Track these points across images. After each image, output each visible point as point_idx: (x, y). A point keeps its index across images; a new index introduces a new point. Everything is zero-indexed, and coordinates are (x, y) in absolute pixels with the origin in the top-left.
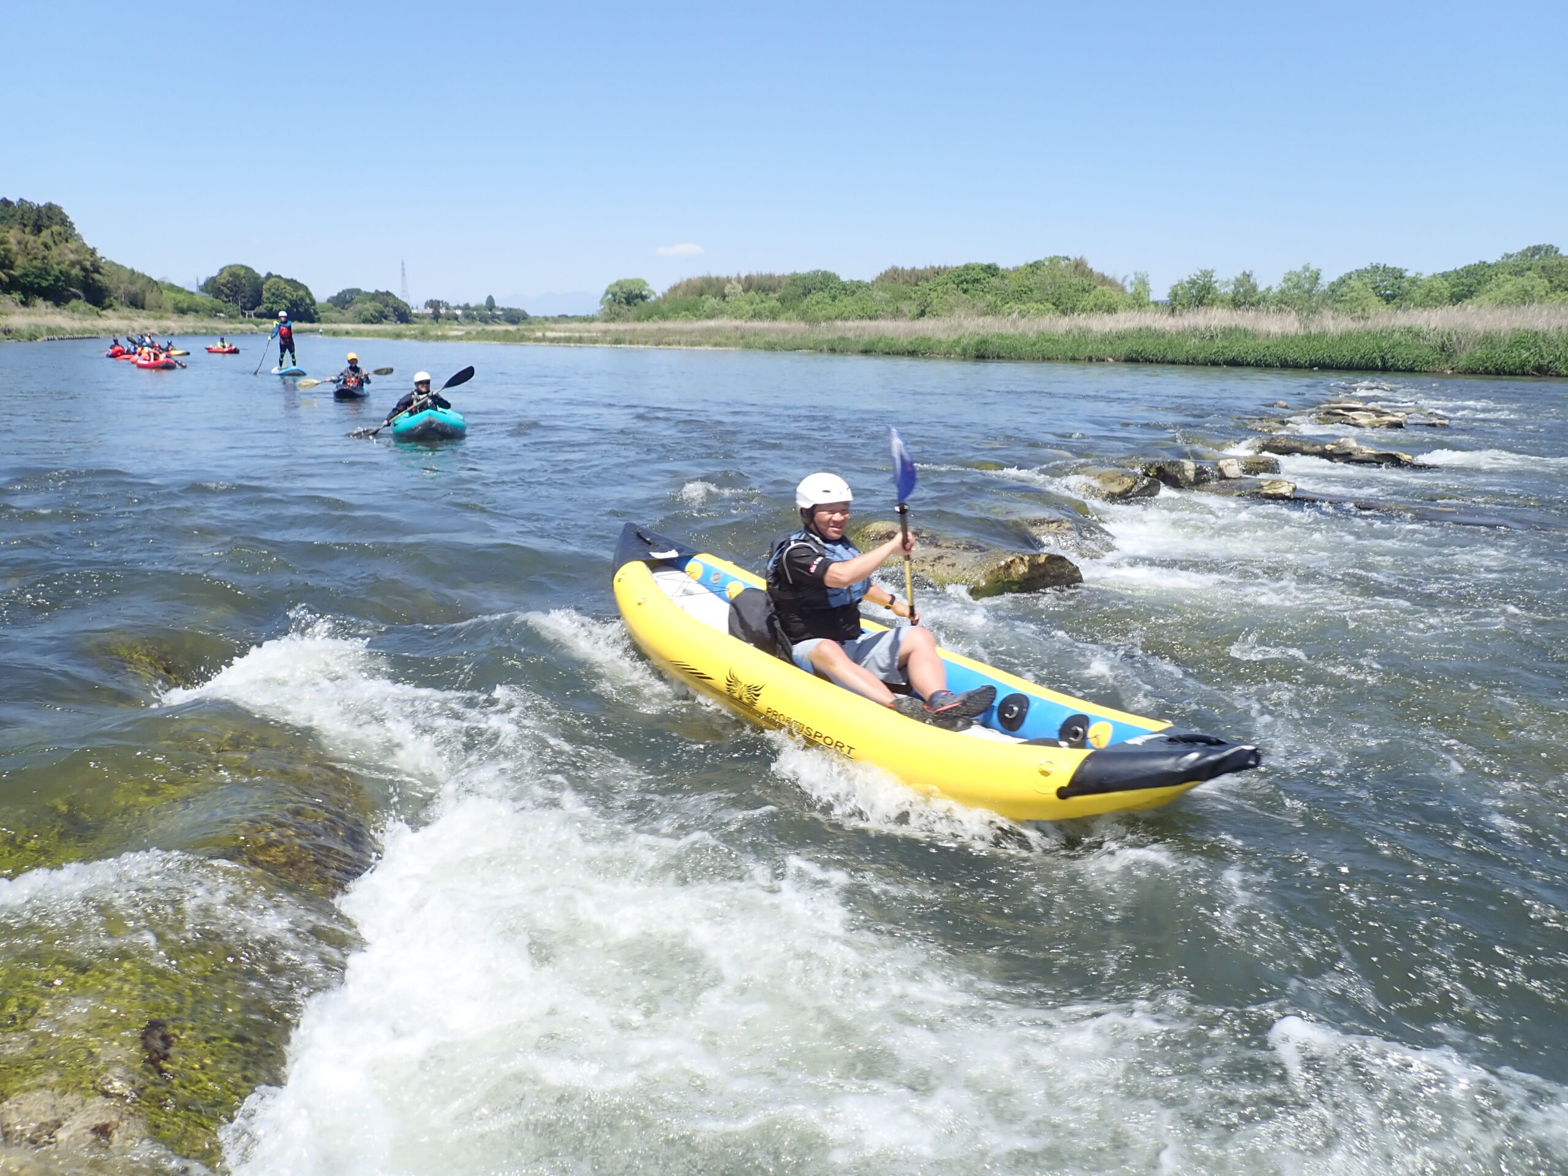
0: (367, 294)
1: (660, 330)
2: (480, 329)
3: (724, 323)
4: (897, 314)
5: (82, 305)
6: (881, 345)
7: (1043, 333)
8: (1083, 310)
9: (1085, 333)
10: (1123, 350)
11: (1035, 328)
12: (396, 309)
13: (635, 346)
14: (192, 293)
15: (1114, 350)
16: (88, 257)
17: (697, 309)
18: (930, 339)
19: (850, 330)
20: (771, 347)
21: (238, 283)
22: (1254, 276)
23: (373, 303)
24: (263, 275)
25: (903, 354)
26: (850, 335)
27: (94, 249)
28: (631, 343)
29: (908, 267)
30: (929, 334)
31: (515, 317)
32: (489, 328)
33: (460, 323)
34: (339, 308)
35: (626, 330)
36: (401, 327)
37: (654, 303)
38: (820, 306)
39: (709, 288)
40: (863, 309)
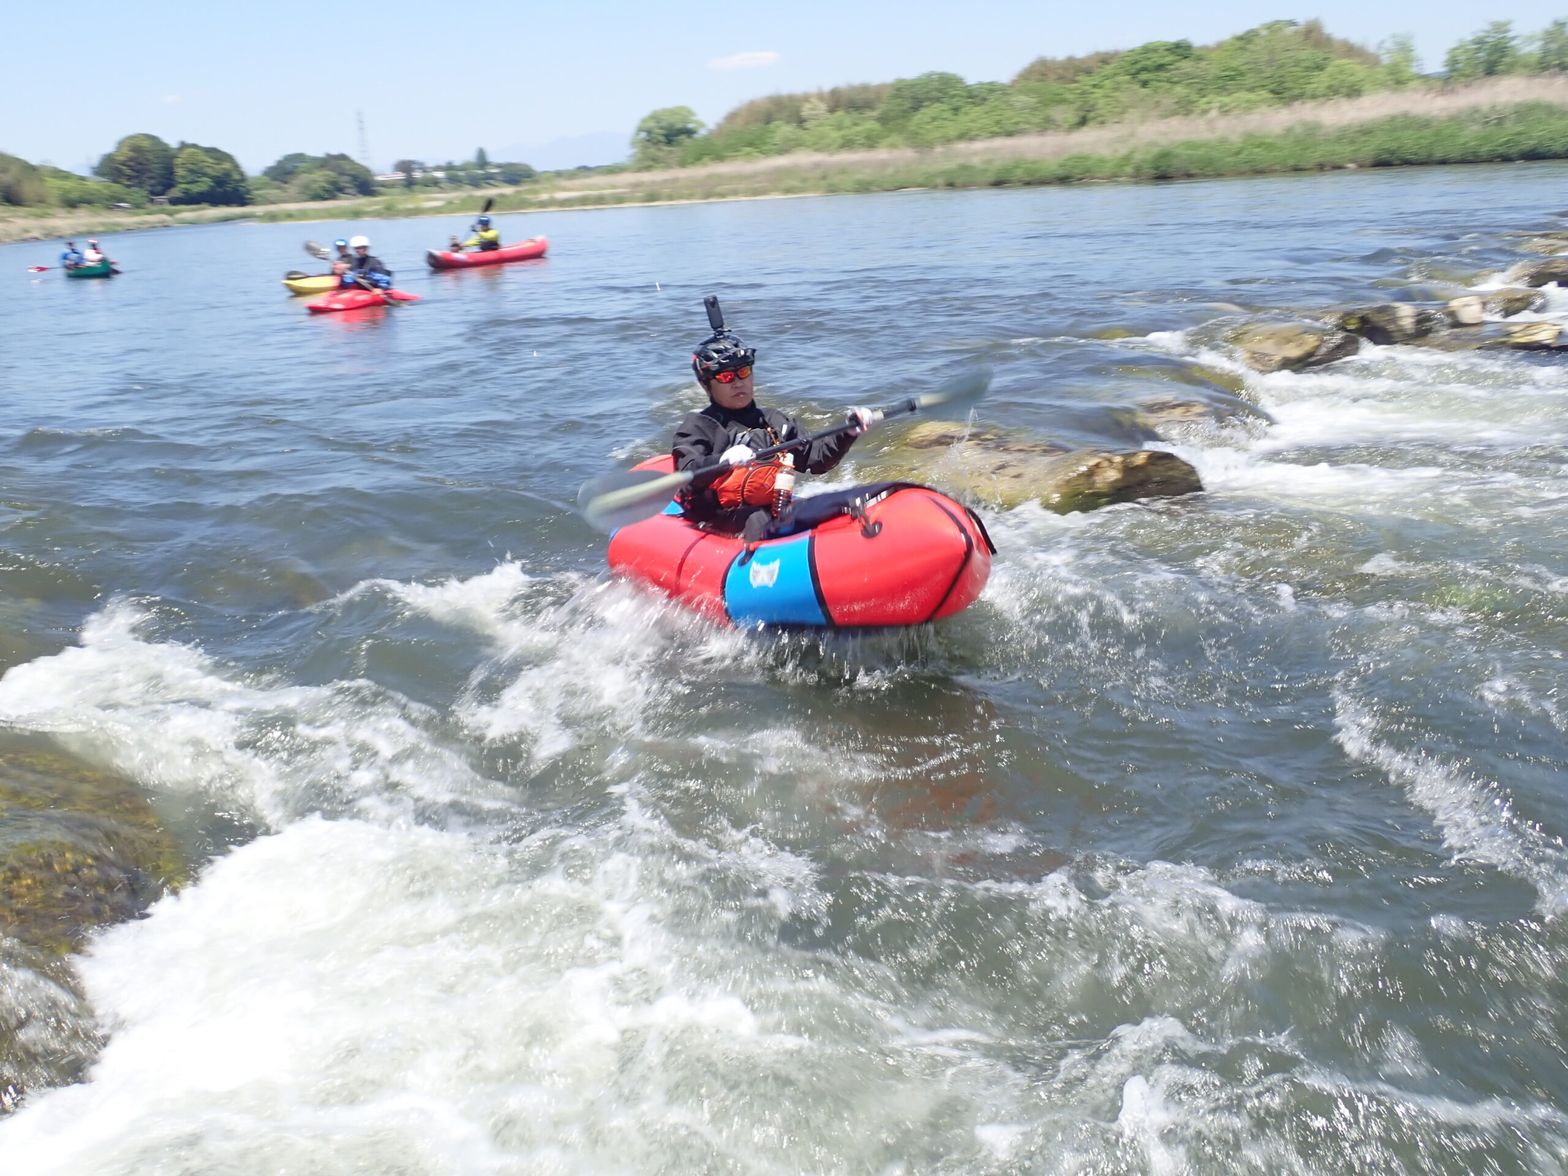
0: (315, 159)
1: (710, 176)
2: (465, 195)
3: (803, 158)
7: (1251, 136)
10: (1370, 148)
11: (1241, 129)
12: (355, 178)
13: (676, 203)
14: (82, 178)
17: (764, 143)
18: (1086, 158)
19: (976, 153)
20: (864, 188)
21: (142, 160)
23: (324, 172)
24: (174, 145)
25: (1051, 182)
26: (976, 161)
28: (670, 198)
29: (1061, 56)
30: (1086, 151)
31: (515, 175)
32: (481, 193)
33: (443, 190)
34: (277, 183)
35: (665, 181)
36: (361, 202)
37: (706, 139)
38: (937, 123)
39: (779, 111)
40: (998, 122)
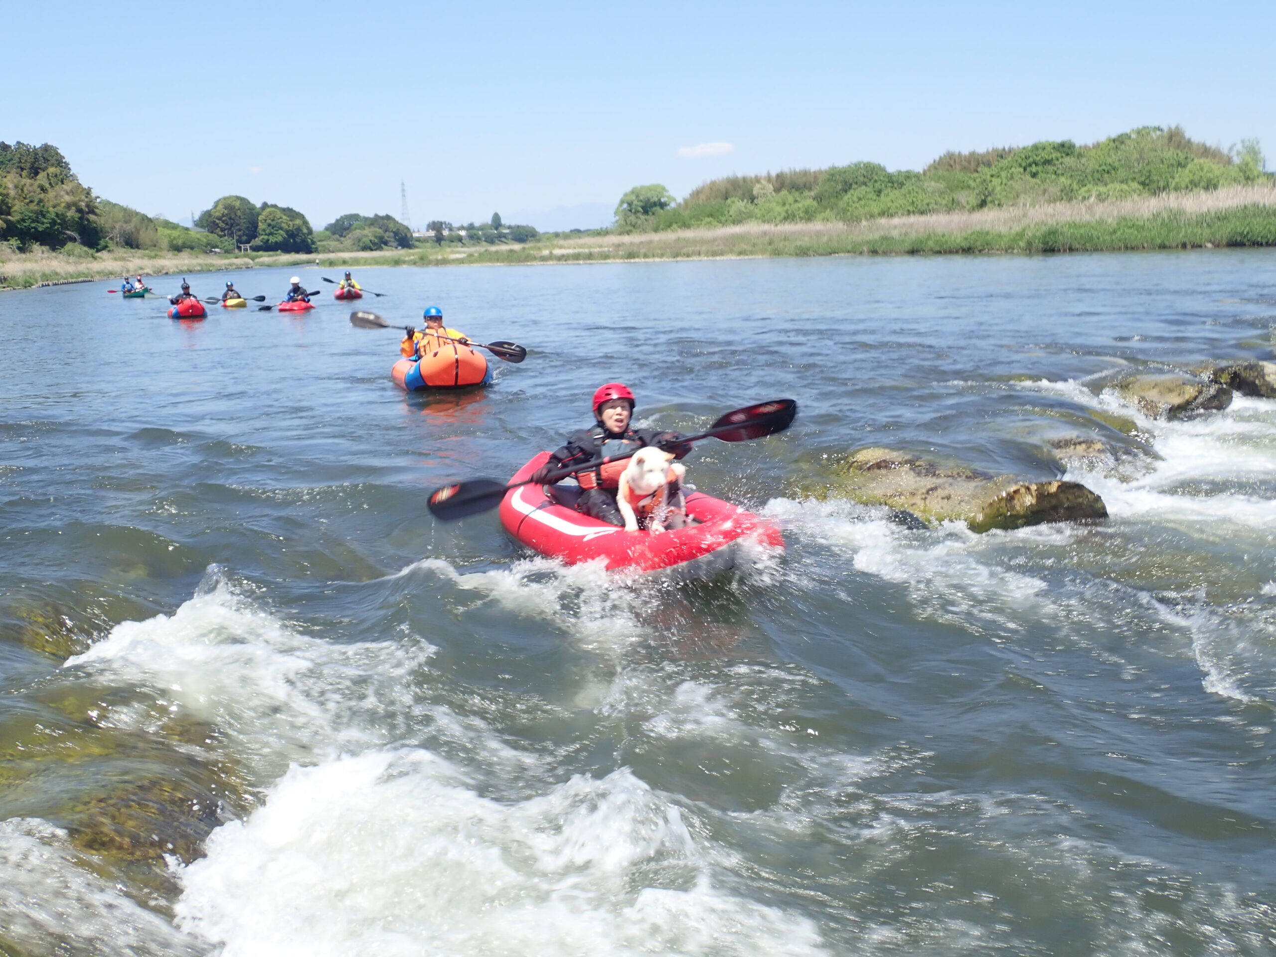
0: (366, 219)
1: (679, 239)
2: (482, 250)
3: (752, 228)
4: (953, 206)
5: (78, 248)
6: (931, 243)
7: (1125, 219)
8: (1177, 189)
9: (1176, 215)
10: (1225, 232)
11: (1115, 213)
12: (396, 234)
13: (650, 260)
14: (187, 229)
15: (1212, 234)
16: (83, 197)
17: (722, 214)
18: (987, 233)
19: (895, 227)
20: (803, 252)
21: (233, 216)
23: (373, 229)
24: (258, 205)
25: (957, 252)
26: (895, 233)
27: (90, 189)
28: (646, 256)
29: (965, 152)
30: (987, 227)
31: (523, 235)
32: (493, 248)
33: (464, 245)
34: (337, 236)
35: (641, 243)
36: (401, 252)
37: (675, 211)
38: (862, 202)
39: (735, 189)
40: (913, 202)
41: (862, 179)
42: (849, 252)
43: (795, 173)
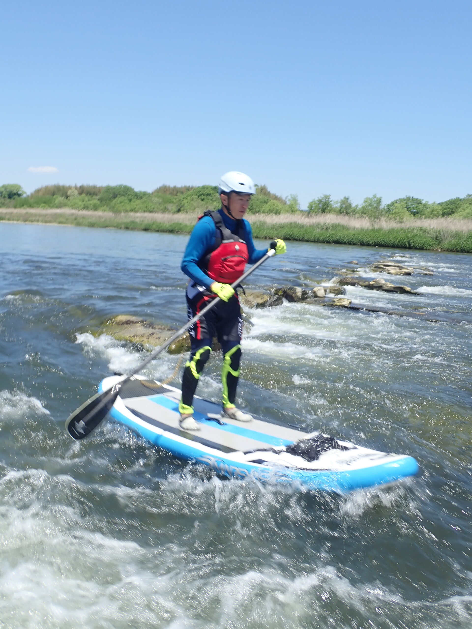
3: (66, 211)
4: (165, 210)
6: (154, 226)
8: (263, 212)
9: (263, 224)
10: (283, 232)
13: (11, 222)
15: (277, 233)
17: (51, 203)
18: (181, 224)
19: (138, 217)
22: (350, 199)
26: (138, 220)
29: (172, 185)
30: (180, 221)
37: (26, 198)
38: (122, 204)
39: (58, 191)
40: (146, 207)
41: (122, 193)
42: (115, 227)
43: (89, 187)
